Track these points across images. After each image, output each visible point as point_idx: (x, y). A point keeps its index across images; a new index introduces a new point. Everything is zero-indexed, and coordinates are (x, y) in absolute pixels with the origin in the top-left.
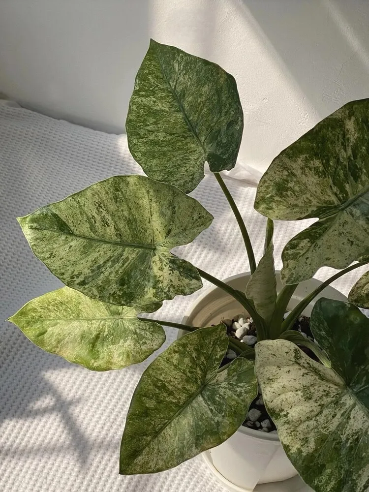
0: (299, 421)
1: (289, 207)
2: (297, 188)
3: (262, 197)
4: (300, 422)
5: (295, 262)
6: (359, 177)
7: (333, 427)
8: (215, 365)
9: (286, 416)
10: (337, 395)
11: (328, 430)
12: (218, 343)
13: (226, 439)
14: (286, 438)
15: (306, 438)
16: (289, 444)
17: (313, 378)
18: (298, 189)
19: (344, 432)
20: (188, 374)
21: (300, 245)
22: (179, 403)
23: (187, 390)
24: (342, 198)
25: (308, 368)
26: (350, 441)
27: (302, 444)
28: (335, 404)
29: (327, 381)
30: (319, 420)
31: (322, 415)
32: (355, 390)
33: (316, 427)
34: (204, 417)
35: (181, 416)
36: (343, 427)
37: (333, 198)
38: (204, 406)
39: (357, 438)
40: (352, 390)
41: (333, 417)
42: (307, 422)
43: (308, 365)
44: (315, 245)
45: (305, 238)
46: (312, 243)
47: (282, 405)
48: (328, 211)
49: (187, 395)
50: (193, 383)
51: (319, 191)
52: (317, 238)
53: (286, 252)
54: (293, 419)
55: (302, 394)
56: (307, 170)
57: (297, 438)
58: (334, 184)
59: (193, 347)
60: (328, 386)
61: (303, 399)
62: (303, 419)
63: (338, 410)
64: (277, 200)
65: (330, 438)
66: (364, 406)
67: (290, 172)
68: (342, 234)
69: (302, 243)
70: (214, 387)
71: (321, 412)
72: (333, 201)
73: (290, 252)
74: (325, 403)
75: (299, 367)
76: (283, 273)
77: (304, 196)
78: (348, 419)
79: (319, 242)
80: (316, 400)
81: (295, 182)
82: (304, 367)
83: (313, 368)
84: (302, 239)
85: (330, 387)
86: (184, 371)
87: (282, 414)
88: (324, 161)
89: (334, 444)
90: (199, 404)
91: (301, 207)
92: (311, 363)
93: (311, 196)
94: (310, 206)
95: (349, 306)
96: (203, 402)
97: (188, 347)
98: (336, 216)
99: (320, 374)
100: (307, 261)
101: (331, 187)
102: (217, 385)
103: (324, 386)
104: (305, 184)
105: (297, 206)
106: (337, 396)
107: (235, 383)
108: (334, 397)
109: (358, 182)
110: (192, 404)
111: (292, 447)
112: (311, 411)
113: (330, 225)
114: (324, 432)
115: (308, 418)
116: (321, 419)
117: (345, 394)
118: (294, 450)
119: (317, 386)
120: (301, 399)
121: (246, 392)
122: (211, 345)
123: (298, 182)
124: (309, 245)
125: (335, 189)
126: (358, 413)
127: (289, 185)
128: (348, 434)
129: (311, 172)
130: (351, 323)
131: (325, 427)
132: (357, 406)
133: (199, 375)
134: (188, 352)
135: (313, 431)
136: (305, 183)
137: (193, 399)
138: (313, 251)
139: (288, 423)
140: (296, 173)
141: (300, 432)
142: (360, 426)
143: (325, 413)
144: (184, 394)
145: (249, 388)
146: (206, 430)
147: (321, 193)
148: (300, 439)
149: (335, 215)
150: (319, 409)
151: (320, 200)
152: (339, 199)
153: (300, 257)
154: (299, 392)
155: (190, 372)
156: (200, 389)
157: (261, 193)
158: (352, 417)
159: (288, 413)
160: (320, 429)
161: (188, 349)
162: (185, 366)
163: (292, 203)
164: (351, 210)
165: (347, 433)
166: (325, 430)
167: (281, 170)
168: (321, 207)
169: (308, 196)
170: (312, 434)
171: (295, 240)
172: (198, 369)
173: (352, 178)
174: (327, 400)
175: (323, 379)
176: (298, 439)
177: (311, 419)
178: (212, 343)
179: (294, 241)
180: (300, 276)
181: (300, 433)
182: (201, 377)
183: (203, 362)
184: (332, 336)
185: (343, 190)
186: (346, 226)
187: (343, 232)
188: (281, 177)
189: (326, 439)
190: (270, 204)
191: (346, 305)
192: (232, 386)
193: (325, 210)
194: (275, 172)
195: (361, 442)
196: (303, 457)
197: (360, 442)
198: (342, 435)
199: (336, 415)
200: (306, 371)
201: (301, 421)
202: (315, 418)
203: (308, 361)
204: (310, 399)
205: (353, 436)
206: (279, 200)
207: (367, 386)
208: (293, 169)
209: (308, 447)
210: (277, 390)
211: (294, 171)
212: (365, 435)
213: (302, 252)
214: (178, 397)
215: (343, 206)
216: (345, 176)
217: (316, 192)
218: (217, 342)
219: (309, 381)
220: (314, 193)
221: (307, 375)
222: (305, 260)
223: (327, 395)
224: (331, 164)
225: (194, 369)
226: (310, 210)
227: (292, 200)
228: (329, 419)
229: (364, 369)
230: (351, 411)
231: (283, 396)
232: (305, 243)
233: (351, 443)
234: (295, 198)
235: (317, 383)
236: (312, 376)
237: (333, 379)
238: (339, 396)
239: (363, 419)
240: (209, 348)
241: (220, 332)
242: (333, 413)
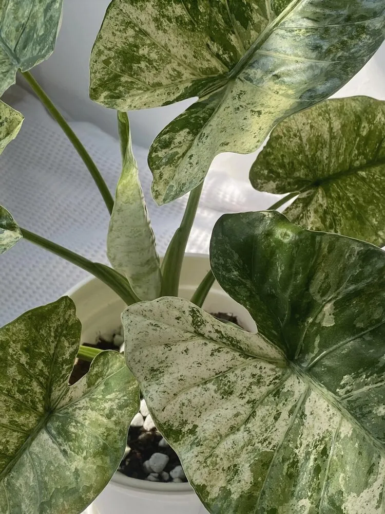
0: (217, 437)
1: (148, 90)
2: (154, 56)
3: (100, 80)
4: (219, 438)
5: (173, 168)
6: (250, 19)
7: (278, 437)
8: (64, 372)
9: (192, 431)
10: (274, 379)
11: (270, 443)
12: (64, 332)
13: (94, 499)
14: (198, 472)
15: (235, 466)
16: (204, 482)
17: (229, 357)
18: (156, 57)
19: (298, 442)
20: (17, 396)
21: (176, 141)
22: (7, 450)
23: (18, 425)
24: (228, 60)
25: (219, 340)
26: (312, 457)
27: (228, 478)
28: (274, 396)
29: (255, 358)
30: (251, 429)
31: (257, 418)
32: (304, 365)
33: (250, 442)
34: (52, 468)
35: (13, 474)
36: (297, 434)
37: (215, 63)
38: (53, 448)
39: (325, 449)
40: (300, 366)
41: (276, 419)
42: (232, 437)
43: (219, 335)
44: (200, 136)
45: (182, 129)
46: (195, 134)
47: (182, 413)
48: (211, 84)
49: (20, 435)
50: (29, 410)
51: (190, 54)
52: (201, 126)
53: (154, 155)
54: (206, 435)
55: (215, 387)
56: (165, 23)
57: (217, 470)
58: (212, 39)
59: (19, 346)
60: (259, 366)
61: (218, 396)
62: (223, 431)
63: (281, 405)
64: (126, 82)
65: (277, 458)
66: (325, 390)
67: (137, 29)
68: (240, 108)
69: (178, 138)
70: (66, 411)
71: (253, 414)
72: (215, 68)
73: (161, 154)
74: (258, 398)
75: (204, 341)
76: (156, 188)
77: (167, 66)
78: (301, 416)
79: (206, 130)
80: (241, 394)
81: (149, 45)
82: (211, 339)
83: (228, 338)
84: (178, 131)
85: (261, 368)
86: (9, 391)
87: (185, 429)
88: (189, 6)
89: (286, 467)
90: (42, 446)
91: (167, 86)
92: (222, 330)
93: (179, 65)
94: (180, 82)
95: (270, 216)
96: (50, 442)
97: (10, 347)
98: (225, 89)
99: (241, 348)
100: (191, 161)
101: (208, 45)
102: (71, 406)
103: (252, 367)
104: (166, 47)
105: (159, 85)
106: (276, 381)
107: (101, 397)
108: (270, 384)
109: (248, 28)
110: (31, 449)
111: (212, 486)
112: (237, 415)
113: (218, 104)
114: (263, 448)
115: (232, 428)
116: (255, 425)
117: (289, 376)
118: (215, 492)
119: (240, 370)
120: (216, 395)
121: (121, 407)
122: (52, 339)
123: (153, 45)
124: (190, 137)
125: (215, 48)
126: (318, 404)
127: (141, 52)
128: (308, 445)
129: (171, 25)
130: (280, 243)
131: (265, 440)
132: (312, 392)
133: (38, 395)
134: (12, 356)
135: (244, 450)
136: (166, 44)
137: (33, 440)
138: (198, 145)
139: (199, 444)
140: (149, 31)
141: (222, 456)
142: (325, 427)
143: (261, 414)
144: (16, 434)
145: (126, 398)
146: (56, 488)
147: (195, 57)
148: (223, 470)
149: (222, 88)
150: (247, 409)
151: (195, 68)
152: (225, 63)
153: (179, 158)
154: (209, 385)
155: (21, 392)
156: (43, 419)
157: (97, 74)
158: (307, 412)
159: (195, 426)
160: (256, 445)
161: (10, 351)
162: (10, 382)
163: (151, 82)
164: (247, 73)
165: (305, 443)
166: (265, 444)
167: (122, 28)
168: (198, 80)
169: (175, 65)
170: (244, 456)
171: (165, 134)
172: (35, 384)
173: (238, 23)
174: (258, 392)
175: (247, 356)
176: (221, 470)
177: (238, 430)
178: (53, 334)
179: (164, 136)
180: (184, 184)
181: (221, 459)
182: (41, 398)
183: (41, 370)
184: (250, 276)
185: (227, 47)
186: (243, 97)
187: (241, 106)
188: (125, 41)
189: (270, 461)
190: (115, 89)
191: (264, 216)
192: (97, 402)
193: (206, 84)
194: (113, 33)
195: (333, 455)
196: (233, 502)
197: (331, 454)
198: (297, 448)
199: (279, 414)
200: (217, 347)
201: (221, 436)
202: (244, 426)
203: (216, 327)
204: (231, 393)
205: (316, 446)
206: (130, 80)
207: (325, 352)
208: (142, 24)
209: (239, 481)
210: (169, 386)
211: (144, 27)
212: (337, 441)
213: (181, 151)
214: (4, 440)
215: (233, 73)
216: (226, 22)
217: (185, 57)
218: (62, 331)
219: (225, 363)
220: (184, 59)
221: (219, 352)
222: (188, 159)
223: (259, 382)
224: (201, 10)
225: (27, 384)
226: (182, 88)
227: (149, 77)
228: (269, 423)
229: (313, 324)
230: (304, 402)
231: (182, 398)
232: (182, 135)
233: (316, 459)
234: (155, 72)
235: (238, 363)
236: (228, 352)
237: (265, 352)
238: (279, 382)
239: (327, 412)
240: (48, 343)
241: (65, 312)
242: (275, 413)
